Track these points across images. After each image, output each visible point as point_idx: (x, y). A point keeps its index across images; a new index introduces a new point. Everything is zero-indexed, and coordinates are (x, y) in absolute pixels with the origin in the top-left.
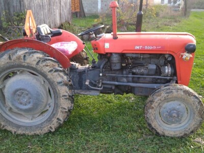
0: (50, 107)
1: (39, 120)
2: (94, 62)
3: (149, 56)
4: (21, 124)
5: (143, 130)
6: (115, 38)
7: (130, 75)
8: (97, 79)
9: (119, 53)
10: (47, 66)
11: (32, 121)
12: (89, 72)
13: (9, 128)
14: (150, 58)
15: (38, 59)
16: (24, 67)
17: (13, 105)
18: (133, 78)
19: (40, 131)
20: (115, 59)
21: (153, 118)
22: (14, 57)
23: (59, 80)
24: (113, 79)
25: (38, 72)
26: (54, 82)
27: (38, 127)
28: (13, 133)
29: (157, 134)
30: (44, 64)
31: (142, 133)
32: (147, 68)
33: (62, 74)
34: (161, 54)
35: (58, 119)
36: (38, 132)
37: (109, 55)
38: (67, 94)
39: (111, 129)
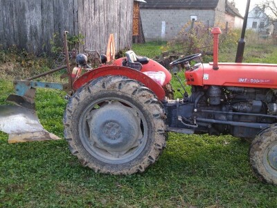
0: (141, 143)
1: (125, 158)
2: (186, 95)
3: (253, 91)
4: (105, 161)
5: (245, 177)
6: (215, 68)
7: (231, 112)
8: (190, 115)
9: (219, 86)
10: (144, 96)
11: (118, 159)
12: (181, 107)
13: (91, 165)
14: (255, 93)
15: (135, 89)
16: (118, 96)
17: (100, 139)
18: (234, 115)
19: (128, 170)
20: (214, 92)
21: (260, 162)
22: (108, 86)
23: (156, 112)
24: (210, 116)
25: (132, 103)
26: (149, 114)
27: (125, 166)
28: (96, 171)
29: (264, 181)
30: (140, 94)
31: (245, 180)
32: (251, 104)
33: (158, 106)
34: (269, 89)
35: (150, 157)
36: (125, 172)
37: (206, 88)
38: (163, 129)
39: (207, 174)
